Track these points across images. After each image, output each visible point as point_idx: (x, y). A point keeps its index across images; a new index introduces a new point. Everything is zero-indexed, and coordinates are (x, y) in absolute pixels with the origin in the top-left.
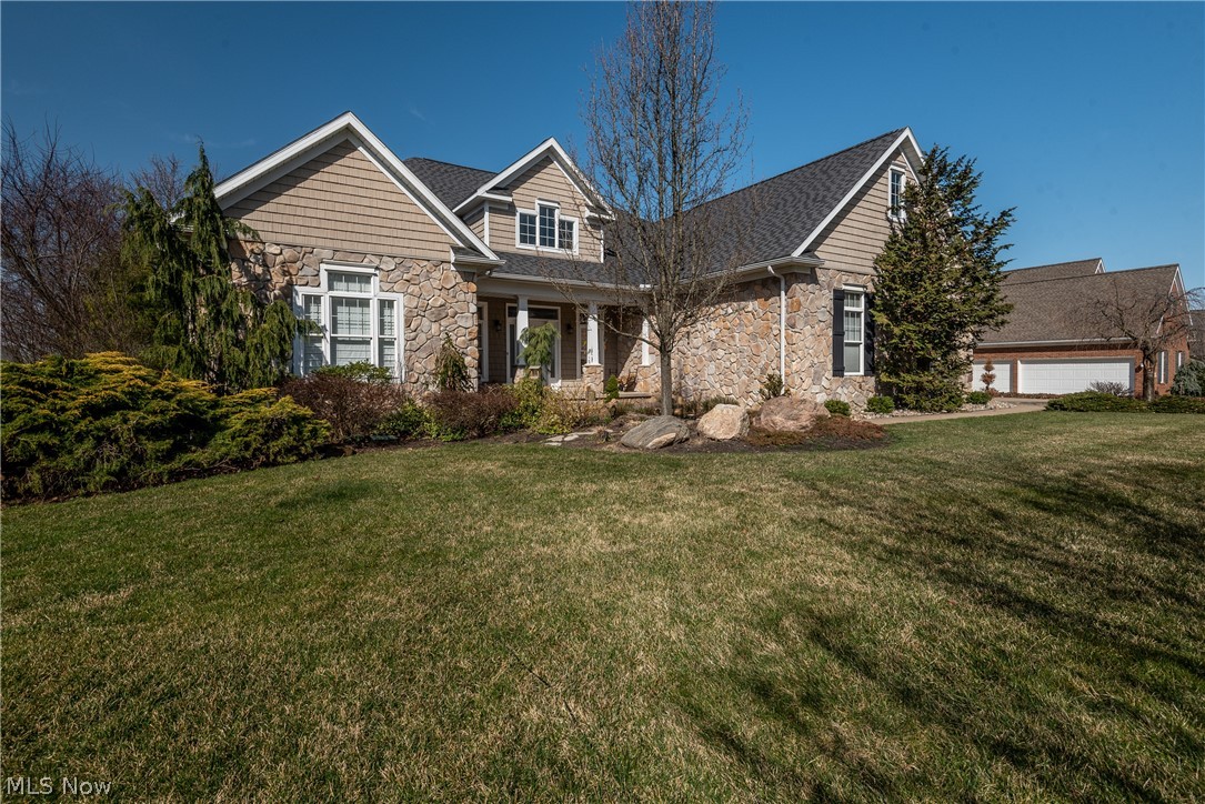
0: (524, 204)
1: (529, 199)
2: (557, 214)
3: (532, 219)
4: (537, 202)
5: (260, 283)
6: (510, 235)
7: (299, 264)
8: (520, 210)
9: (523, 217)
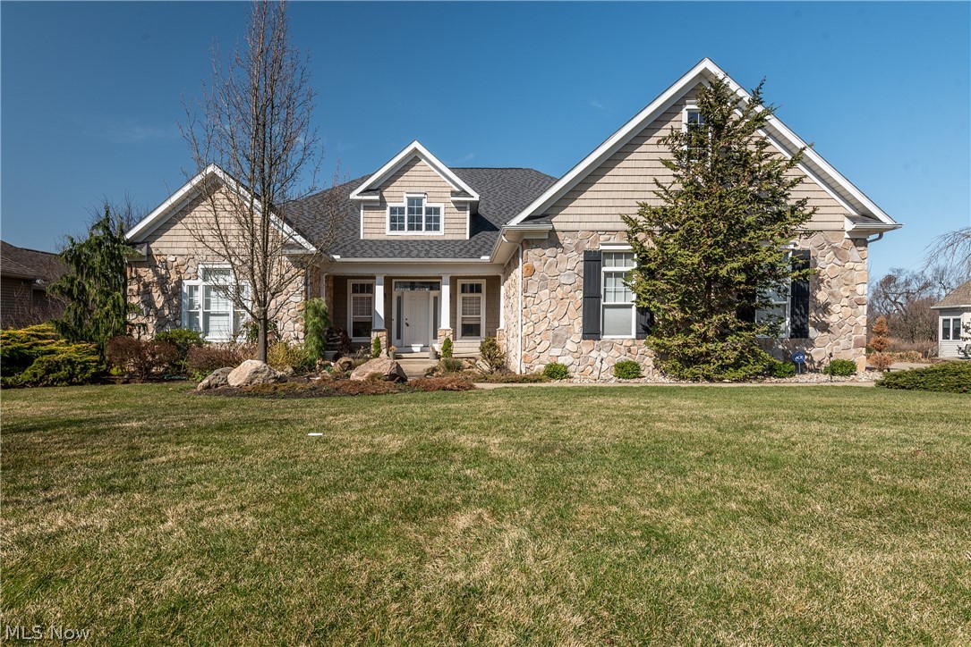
0: (393, 199)
1: (399, 194)
2: (425, 204)
3: (401, 210)
4: (406, 195)
5: (162, 281)
6: (382, 226)
7: (186, 266)
8: (390, 205)
9: (393, 210)
